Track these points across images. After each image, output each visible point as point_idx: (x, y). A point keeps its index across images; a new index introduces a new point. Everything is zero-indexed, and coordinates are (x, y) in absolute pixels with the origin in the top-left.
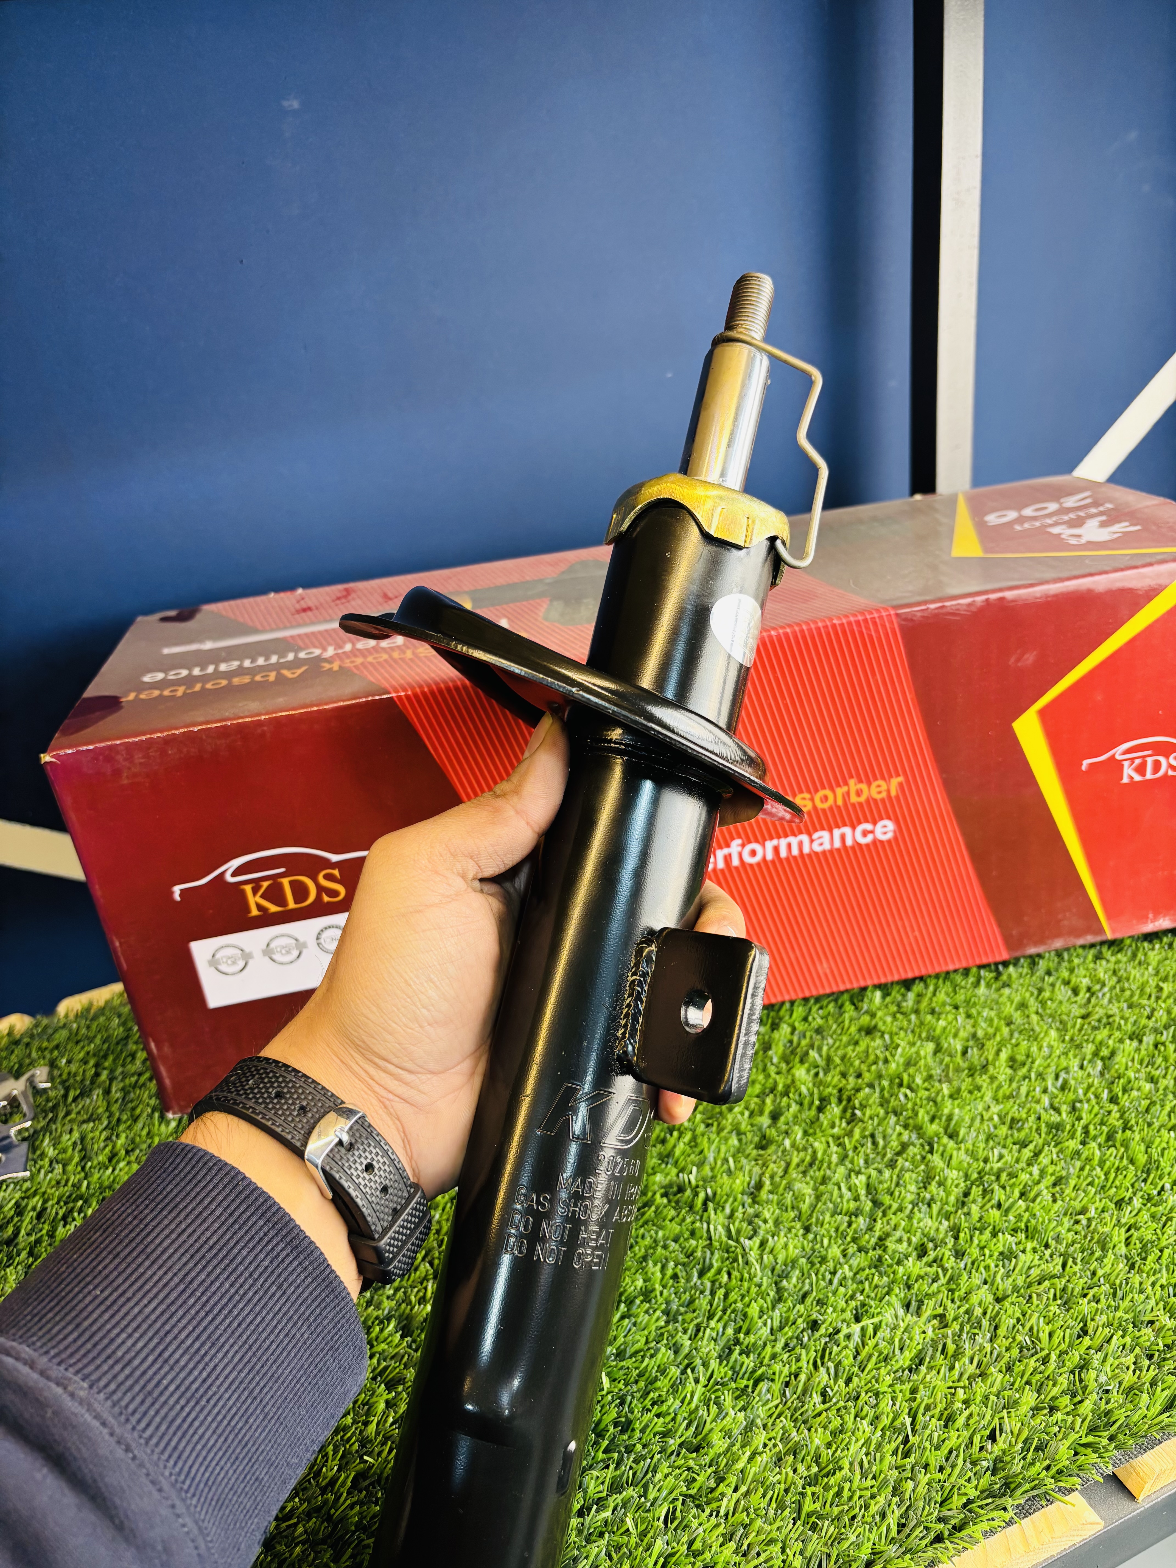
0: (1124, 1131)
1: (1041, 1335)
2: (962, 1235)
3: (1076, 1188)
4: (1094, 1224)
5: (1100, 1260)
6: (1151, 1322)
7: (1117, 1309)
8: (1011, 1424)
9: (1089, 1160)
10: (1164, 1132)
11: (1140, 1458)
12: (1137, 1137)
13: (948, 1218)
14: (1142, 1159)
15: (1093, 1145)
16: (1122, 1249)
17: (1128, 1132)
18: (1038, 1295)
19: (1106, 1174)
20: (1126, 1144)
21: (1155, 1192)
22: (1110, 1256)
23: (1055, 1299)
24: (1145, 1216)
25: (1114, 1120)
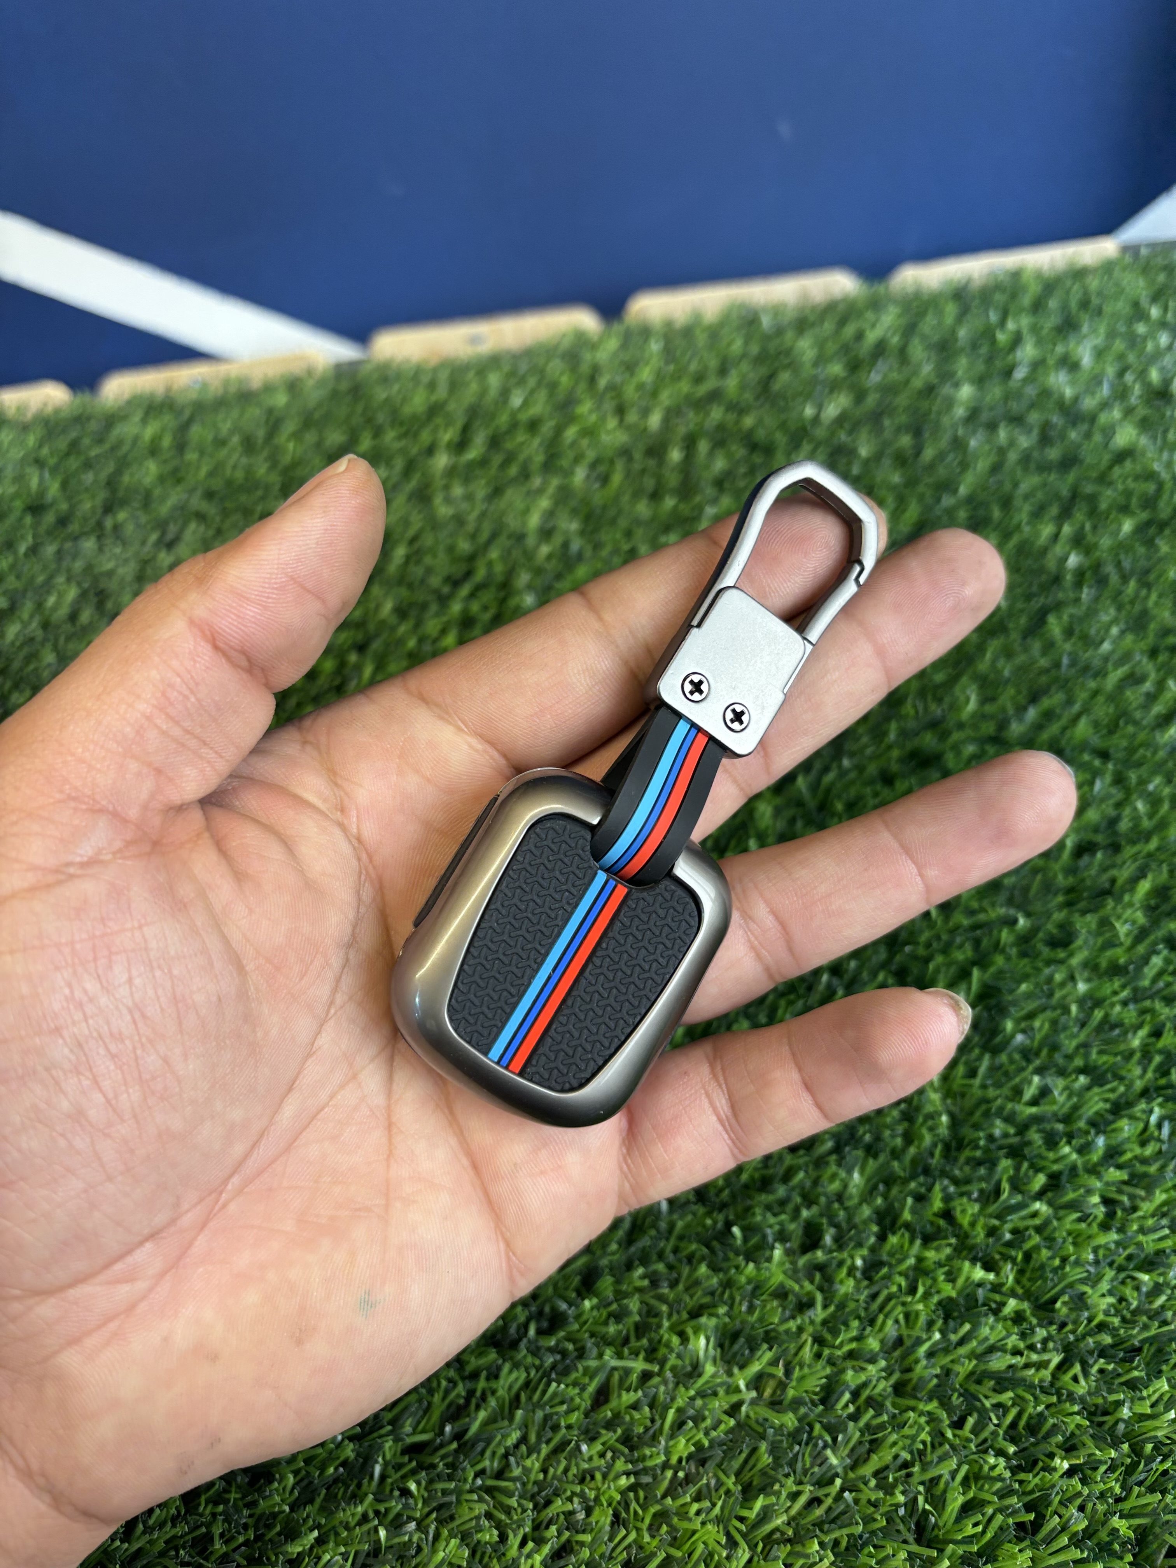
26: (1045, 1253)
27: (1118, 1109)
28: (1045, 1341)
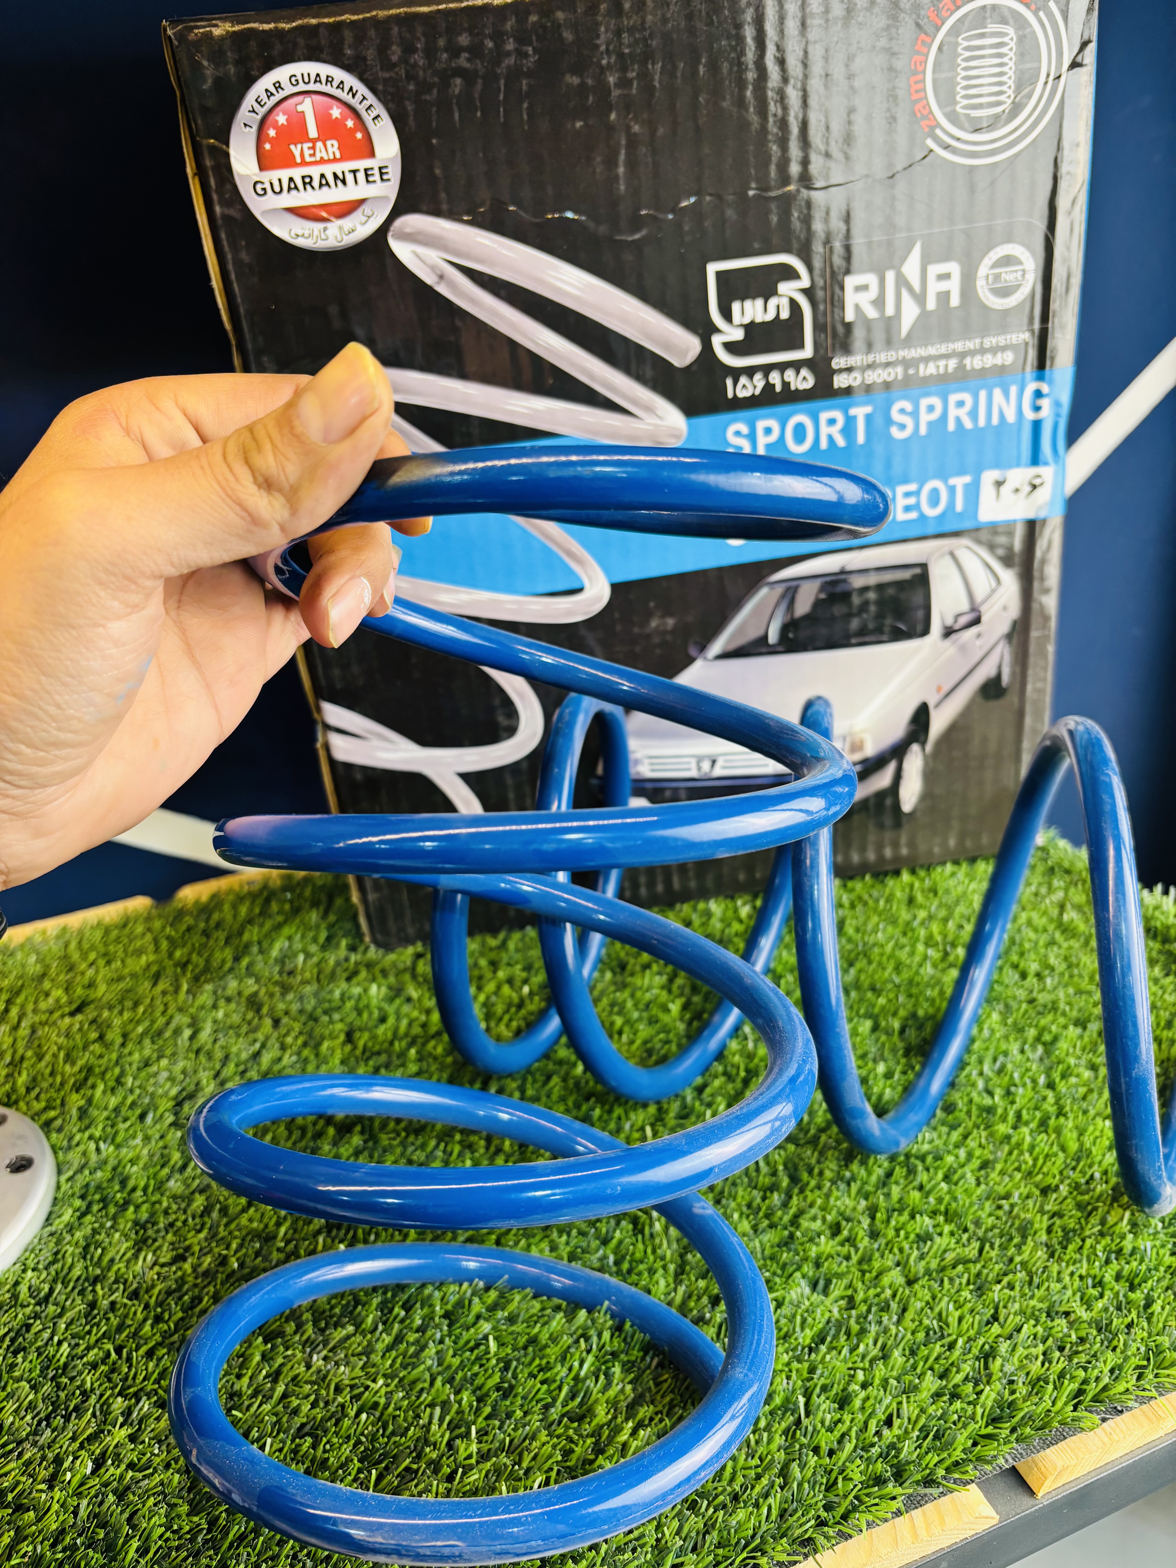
0: (1057, 1117)
1: (950, 1319)
2: (878, 1215)
3: (1002, 1173)
4: (1016, 1210)
5: (1019, 1247)
6: (1067, 1314)
7: (1032, 1297)
8: (909, 1409)
9: (1019, 1145)
10: (1099, 1121)
11: (1042, 1453)
12: (1070, 1124)
13: (866, 1198)
14: (1073, 1146)
15: (1025, 1130)
16: (1044, 1237)
17: (1062, 1120)
18: (951, 1280)
19: (1035, 1160)
20: (1058, 1131)
21: (1083, 1181)
22: (1030, 1243)
23: (968, 1283)
24: (1070, 1203)
25: (1049, 1106)
26: (954, 1205)
27: (965, 1137)
28: (969, 1240)
